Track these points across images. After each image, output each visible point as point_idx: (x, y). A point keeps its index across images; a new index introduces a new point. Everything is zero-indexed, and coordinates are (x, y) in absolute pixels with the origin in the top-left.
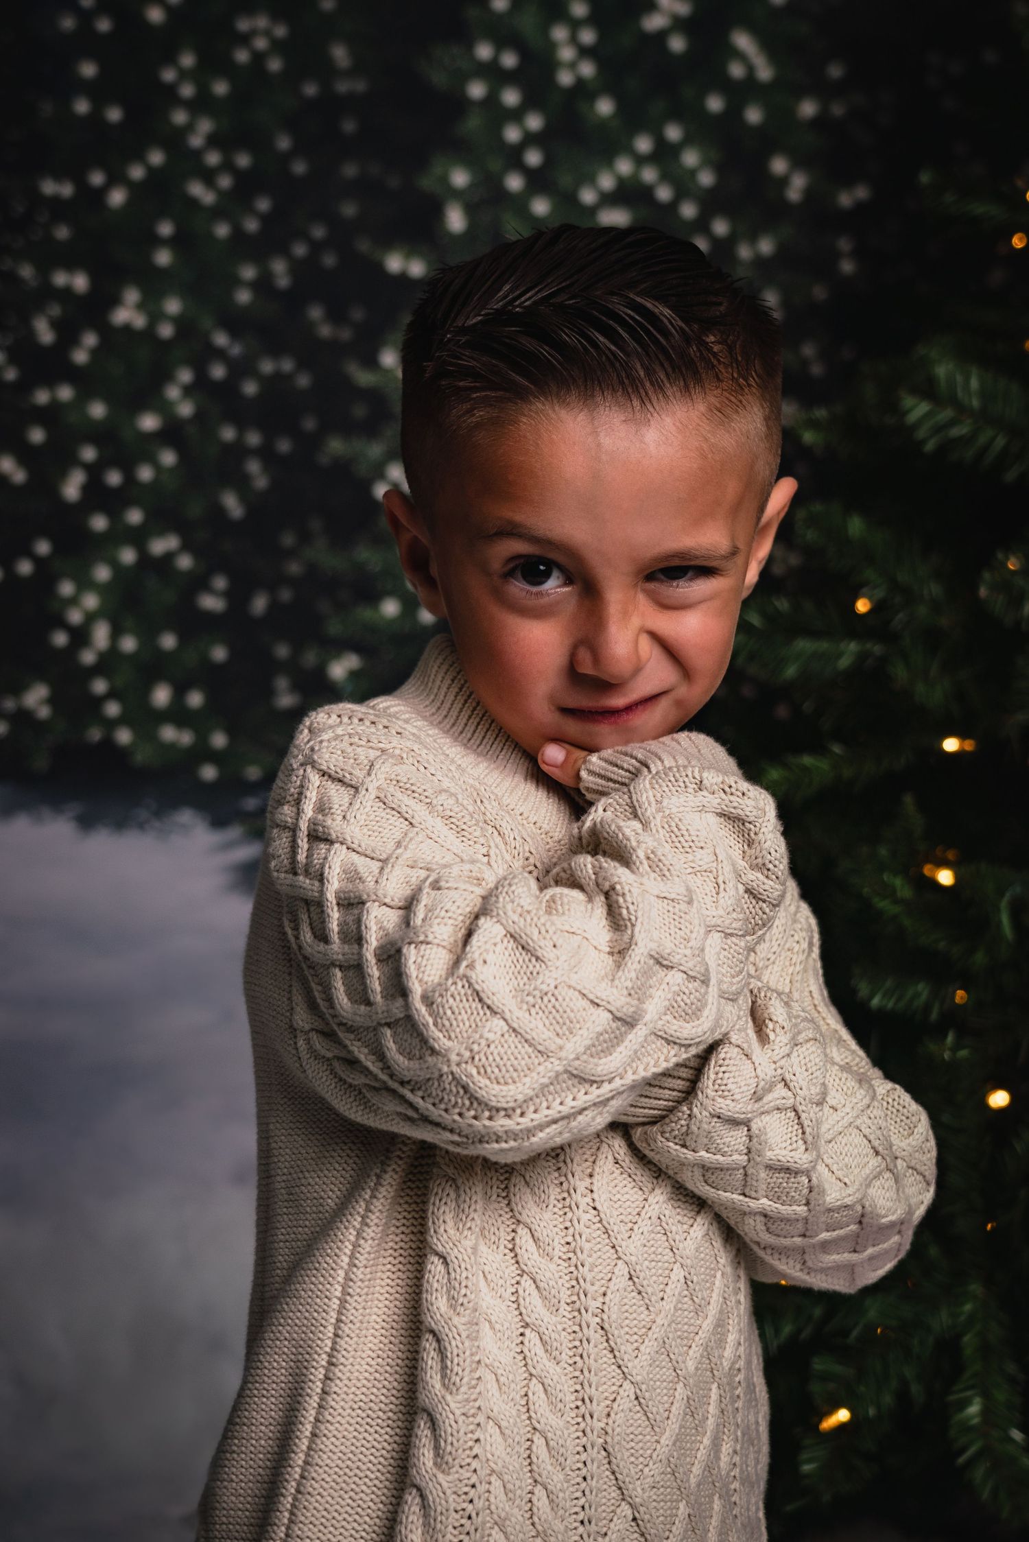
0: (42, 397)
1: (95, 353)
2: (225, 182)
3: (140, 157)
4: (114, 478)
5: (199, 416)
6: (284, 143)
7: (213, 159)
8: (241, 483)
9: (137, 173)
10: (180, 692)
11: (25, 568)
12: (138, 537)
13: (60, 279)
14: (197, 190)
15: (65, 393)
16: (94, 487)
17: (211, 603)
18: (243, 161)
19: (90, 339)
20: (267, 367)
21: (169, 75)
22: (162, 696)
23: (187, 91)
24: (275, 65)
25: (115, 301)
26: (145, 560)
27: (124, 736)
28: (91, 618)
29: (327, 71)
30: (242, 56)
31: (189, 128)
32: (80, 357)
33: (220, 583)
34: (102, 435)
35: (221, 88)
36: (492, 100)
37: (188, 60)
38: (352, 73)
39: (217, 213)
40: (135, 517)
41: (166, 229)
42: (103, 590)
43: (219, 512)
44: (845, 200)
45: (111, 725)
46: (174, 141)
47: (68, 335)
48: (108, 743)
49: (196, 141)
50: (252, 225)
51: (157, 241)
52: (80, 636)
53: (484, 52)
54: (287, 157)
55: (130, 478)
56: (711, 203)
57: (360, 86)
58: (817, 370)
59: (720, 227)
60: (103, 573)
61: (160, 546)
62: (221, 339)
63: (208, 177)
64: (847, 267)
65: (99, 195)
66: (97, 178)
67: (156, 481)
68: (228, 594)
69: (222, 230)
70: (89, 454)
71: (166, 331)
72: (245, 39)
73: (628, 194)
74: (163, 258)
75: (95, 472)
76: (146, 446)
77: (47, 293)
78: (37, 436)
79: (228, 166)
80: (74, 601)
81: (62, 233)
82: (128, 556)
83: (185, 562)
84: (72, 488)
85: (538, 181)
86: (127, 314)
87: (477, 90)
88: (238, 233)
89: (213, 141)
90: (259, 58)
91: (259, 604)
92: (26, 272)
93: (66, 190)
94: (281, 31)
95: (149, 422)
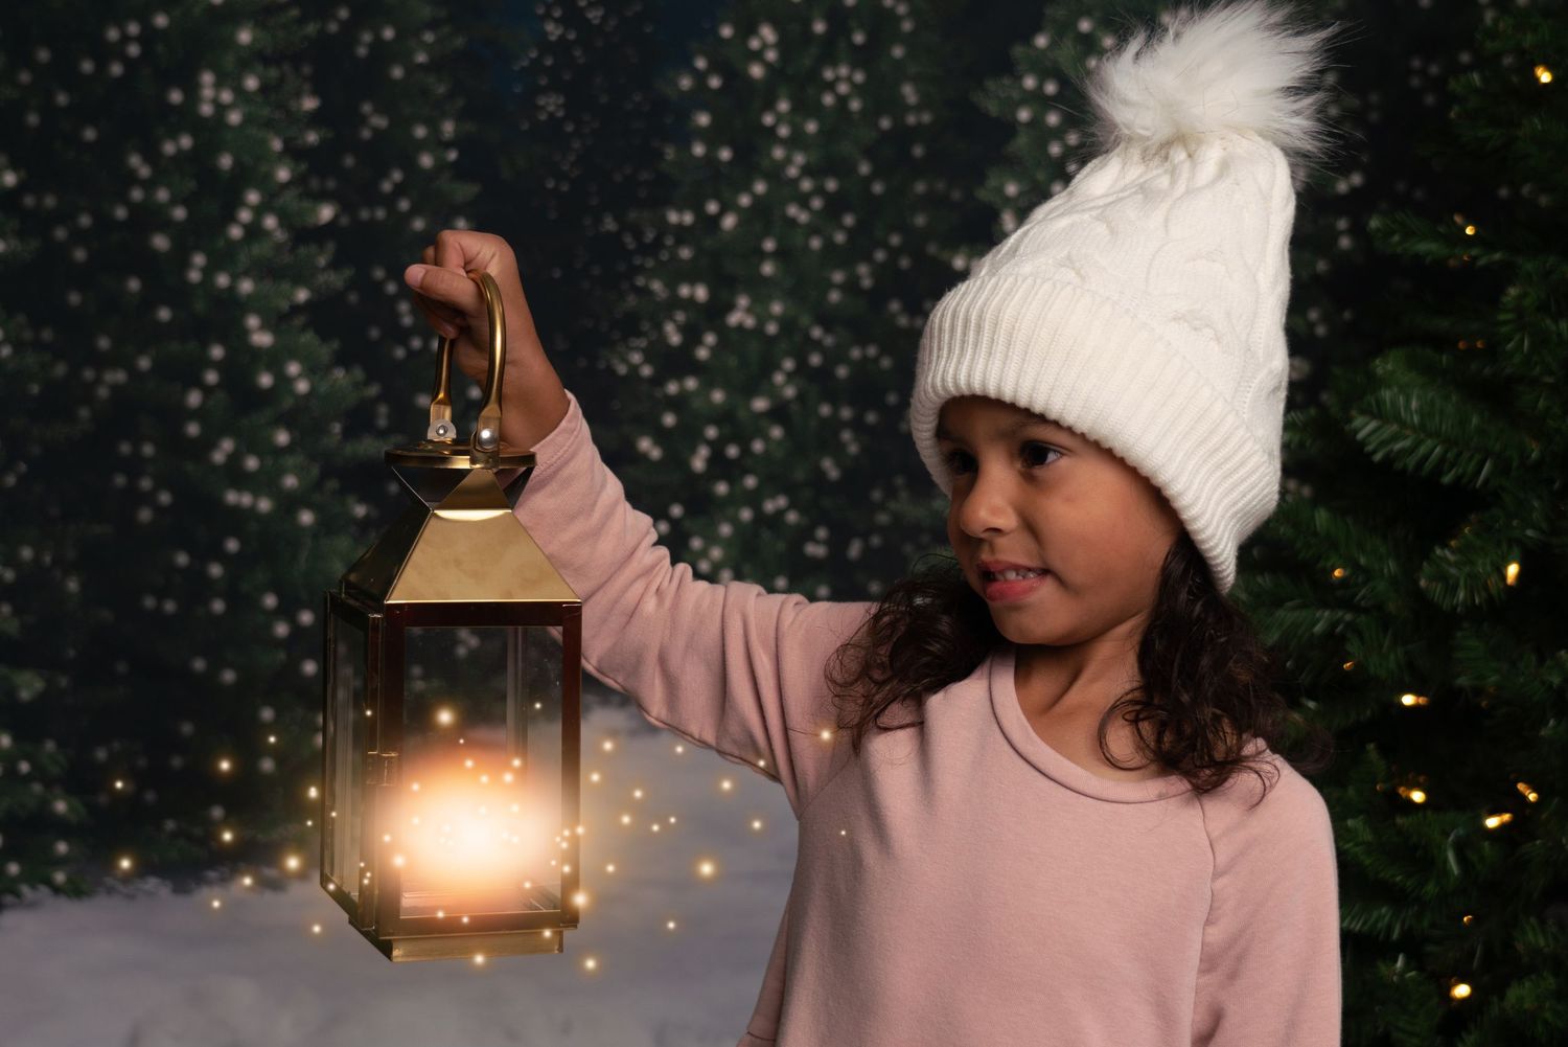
0: (672, 388)
1: (713, 350)
2: (817, 203)
3: (747, 187)
4: (733, 451)
5: (801, 397)
6: (864, 169)
7: (806, 185)
8: (837, 450)
9: (745, 200)
12: (754, 499)
13: (684, 291)
14: (793, 210)
15: (691, 383)
16: (717, 459)
17: (815, 550)
18: (831, 185)
19: (710, 339)
20: (856, 353)
21: (768, 120)
23: (784, 131)
24: (855, 105)
25: (730, 307)
26: (760, 518)
28: (716, 566)
29: (898, 107)
30: (828, 100)
31: (788, 161)
32: (702, 353)
33: (822, 533)
34: (723, 417)
35: (811, 127)
36: (1036, 123)
37: (783, 106)
38: (919, 108)
39: (812, 230)
40: (750, 482)
41: (769, 245)
42: (727, 543)
43: (821, 474)
44: (1342, 187)
46: (775, 174)
47: (692, 335)
49: (793, 172)
50: (840, 238)
51: (762, 256)
53: (1029, 82)
54: (868, 181)
55: (746, 451)
57: (926, 118)
58: (1321, 330)
60: (726, 530)
61: (770, 506)
62: (817, 333)
63: (803, 201)
64: (1345, 242)
65: (715, 221)
66: (712, 207)
67: (766, 452)
68: (827, 543)
69: (816, 243)
70: (711, 432)
71: (772, 328)
72: (830, 86)
74: (768, 269)
75: (717, 448)
76: (758, 424)
77: (676, 303)
78: (669, 420)
79: (819, 190)
80: (703, 553)
81: (685, 253)
82: (746, 514)
83: (792, 517)
84: (699, 463)
86: (740, 316)
87: (1024, 115)
88: (829, 245)
89: (806, 171)
90: (842, 101)
91: (855, 549)
92: (657, 286)
93: (688, 218)
94: (859, 77)
95: (760, 404)
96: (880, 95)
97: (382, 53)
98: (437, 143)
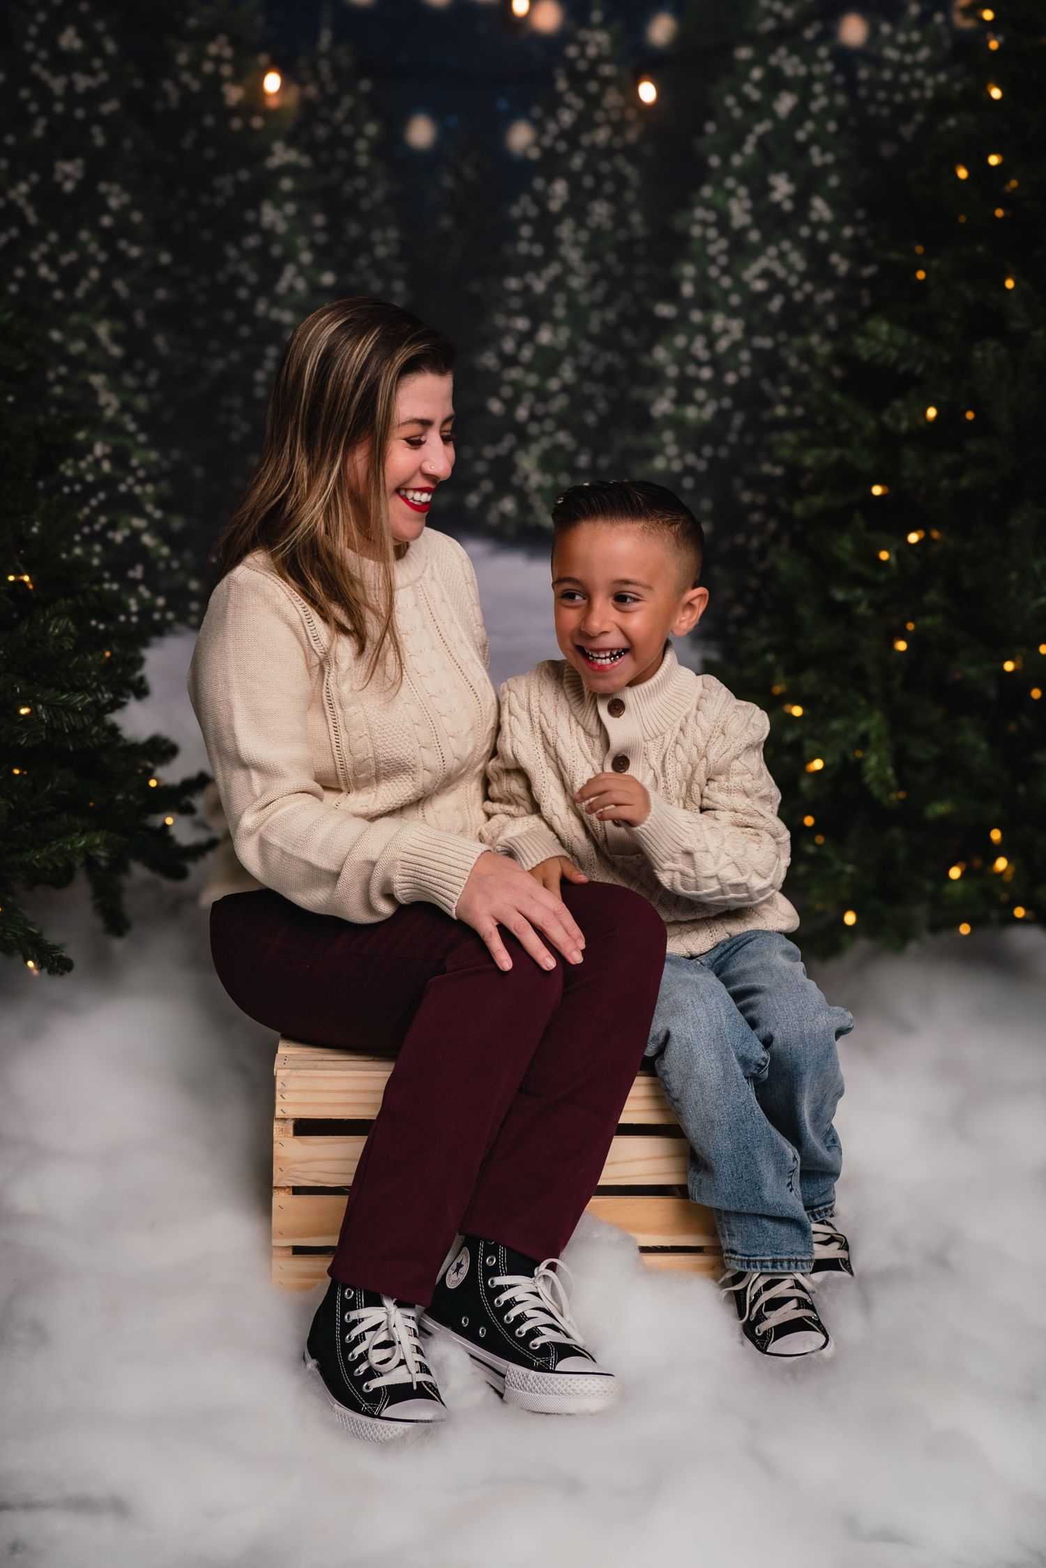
0: (509, 375)
1: (531, 355)
4: (540, 409)
5: (576, 381)
12: (550, 434)
18: (594, 267)
19: (529, 349)
24: (607, 226)
25: (539, 332)
26: (554, 444)
28: (531, 470)
32: (525, 356)
34: (534, 391)
35: (584, 236)
36: (703, 235)
39: (582, 291)
40: (549, 425)
41: (561, 300)
42: (536, 457)
44: (866, 273)
46: (563, 260)
47: (519, 346)
50: (598, 296)
52: (526, 478)
53: (700, 213)
55: (547, 409)
56: (804, 277)
57: (644, 232)
59: (808, 287)
62: (585, 347)
65: (531, 286)
69: (584, 300)
71: (561, 345)
73: (766, 274)
74: (559, 312)
76: (552, 396)
77: (508, 331)
78: (507, 392)
80: (524, 463)
81: (515, 303)
82: (546, 443)
84: (522, 413)
85: (725, 271)
86: (545, 336)
87: (696, 231)
88: (591, 301)
92: (500, 321)
94: (610, 210)
96: (620, 219)
97: (359, 194)
98: (386, 242)
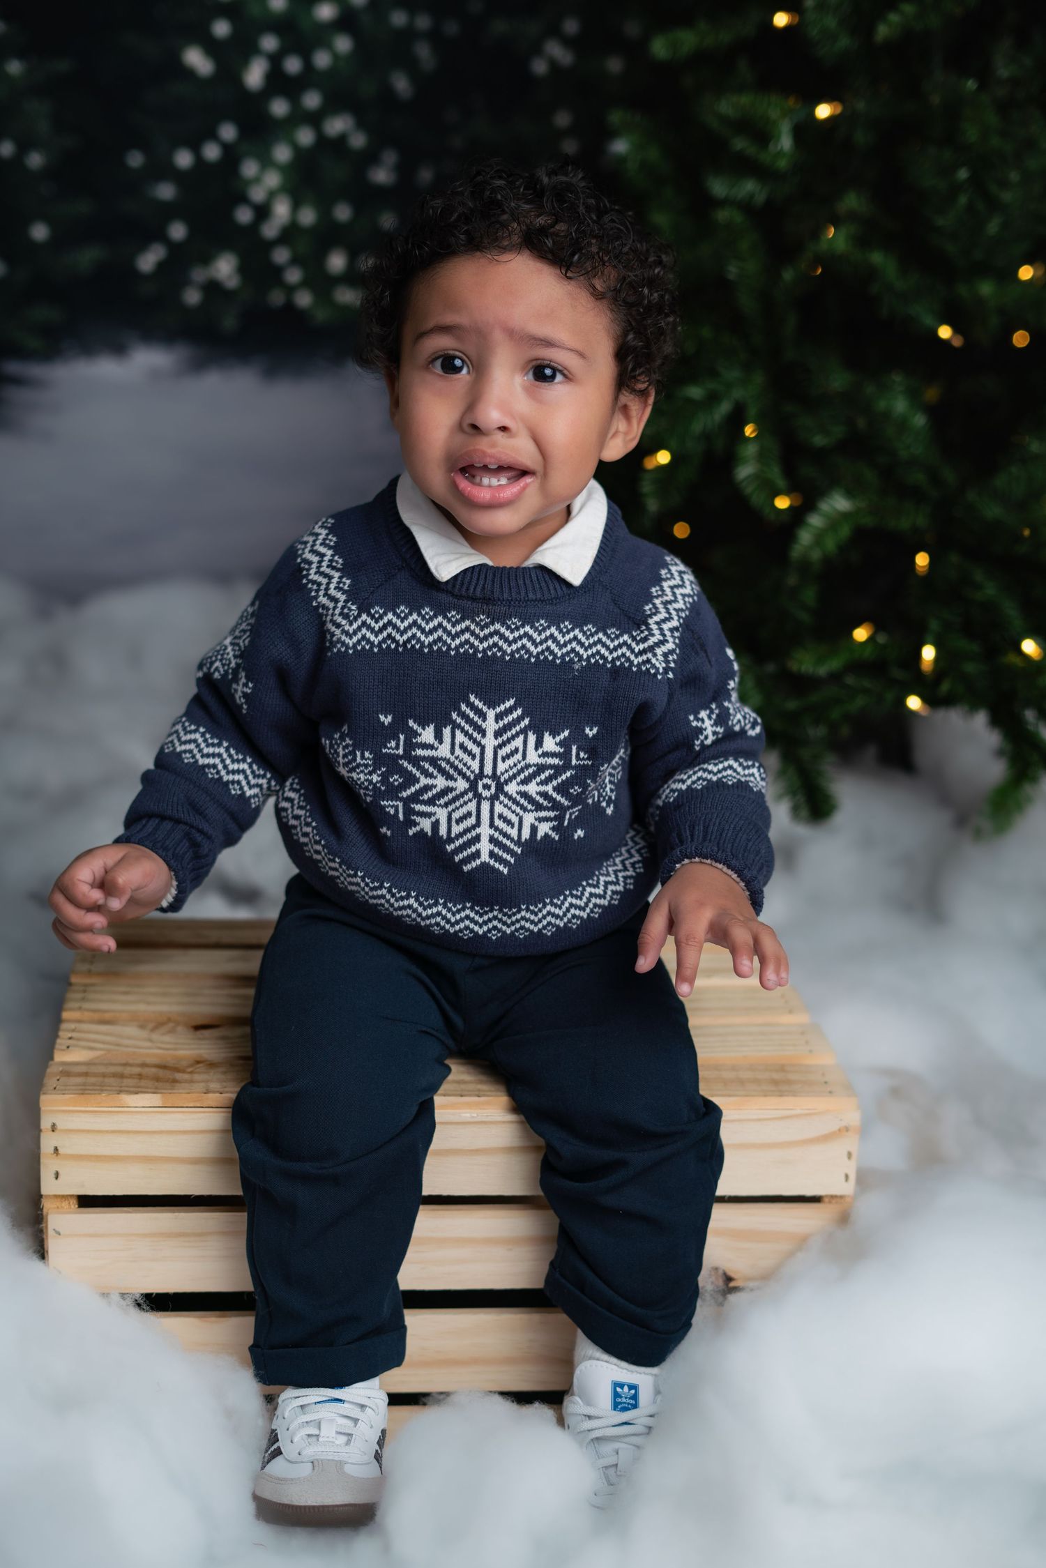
8: (410, 65)
10: (353, 256)
11: (212, 152)
12: (315, 119)
16: (276, 74)
17: (381, 176)
22: (337, 262)
27: (304, 299)
28: (272, 195)
33: (390, 158)
45: (290, 290)
48: (290, 307)
52: (263, 212)
60: (282, 153)
61: (337, 125)
67: (332, 67)
68: (395, 169)
70: (270, 43)
75: (275, 61)
76: (321, 36)
78: (221, 28)
80: (257, 180)
83: (359, 140)
84: (255, 75)
91: (426, 175)
95: (326, 12)
